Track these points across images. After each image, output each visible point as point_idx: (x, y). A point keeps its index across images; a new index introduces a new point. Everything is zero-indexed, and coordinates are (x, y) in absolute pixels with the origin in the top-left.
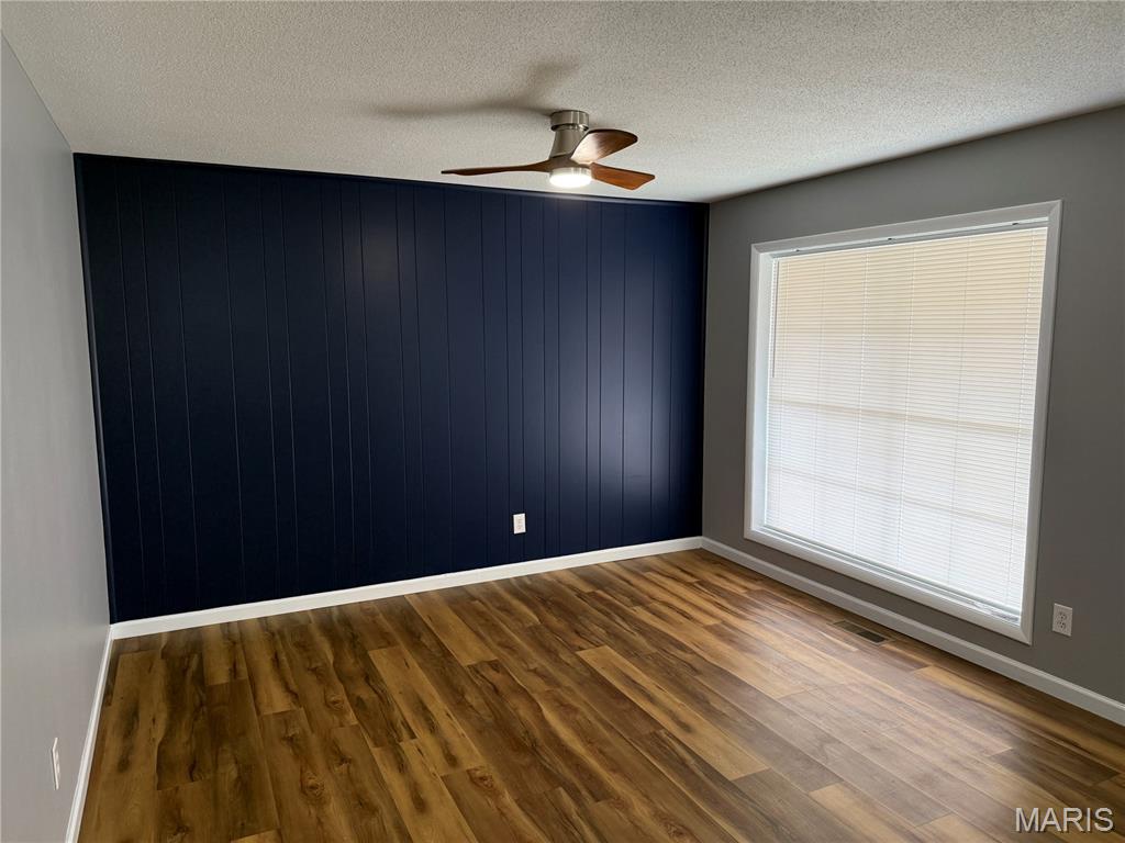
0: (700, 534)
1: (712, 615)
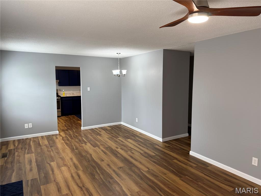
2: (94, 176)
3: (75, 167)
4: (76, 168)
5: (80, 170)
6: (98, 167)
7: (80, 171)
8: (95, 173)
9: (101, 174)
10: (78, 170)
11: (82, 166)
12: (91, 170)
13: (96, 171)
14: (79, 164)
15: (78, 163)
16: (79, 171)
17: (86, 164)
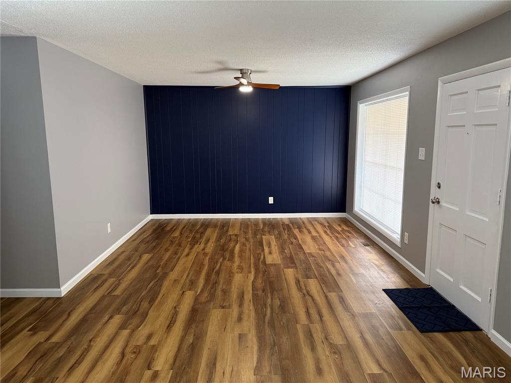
0: (345, 212)
1: (318, 232)
2: (280, 305)
3: (311, 335)
4: (310, 331)
5: (303, 325)
6: (264, 320)
7: (303, 323)
8: (277, 309)
9: (268, 305)
10: (308, 325)
11: (296, 334)
12: (280, 318)
13: (272, 313)
14: (302, 341)
15: (303, 346)
16: (306, 323)
17: (285, 340)
